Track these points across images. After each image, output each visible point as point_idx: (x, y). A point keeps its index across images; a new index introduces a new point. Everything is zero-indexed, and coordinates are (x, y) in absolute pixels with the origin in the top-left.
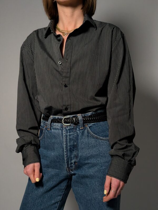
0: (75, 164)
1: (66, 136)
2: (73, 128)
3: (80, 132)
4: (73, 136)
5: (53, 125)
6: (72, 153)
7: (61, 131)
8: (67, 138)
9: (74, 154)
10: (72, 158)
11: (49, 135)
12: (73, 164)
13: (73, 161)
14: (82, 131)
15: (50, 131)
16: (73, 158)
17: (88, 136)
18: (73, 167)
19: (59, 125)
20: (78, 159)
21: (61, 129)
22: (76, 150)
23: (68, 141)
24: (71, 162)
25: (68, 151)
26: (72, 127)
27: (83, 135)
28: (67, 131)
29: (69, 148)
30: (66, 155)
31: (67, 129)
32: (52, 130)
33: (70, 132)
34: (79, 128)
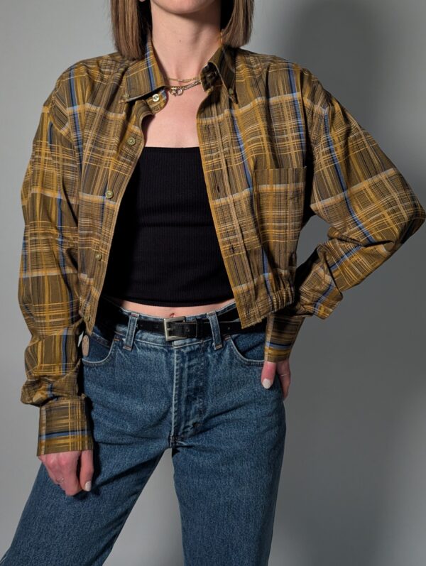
0: (194, 427)
1: (181, 370)
2: (198, 349)
3: (214, 356)
4: (198, 368)
5: (141, 338)
6: (191, 405)
7: (164, 355)
8: (184, 375)
9: (196, 407)
10: (189, 416)
11: (130, 363)
12: (189, 429)
13: (190, 423)
14: (219, 352)
15: (132, 353)
16: (191, 417)
17: (231, 364)
18: (189, 433)
19: (158, 341)
20: (204, 417)
21: (163, 350)
22: (201, 398)
23: (185, 380)
24: (187, 424)
25: (183, 402)
26: (197, 347)
27: (221, 363)
28: (183, 357)
29: (184, 396)
30: (175, 412)
31: (183, 353)
32: (136, 349)
33: (190, 360)
34: (212, 348)
